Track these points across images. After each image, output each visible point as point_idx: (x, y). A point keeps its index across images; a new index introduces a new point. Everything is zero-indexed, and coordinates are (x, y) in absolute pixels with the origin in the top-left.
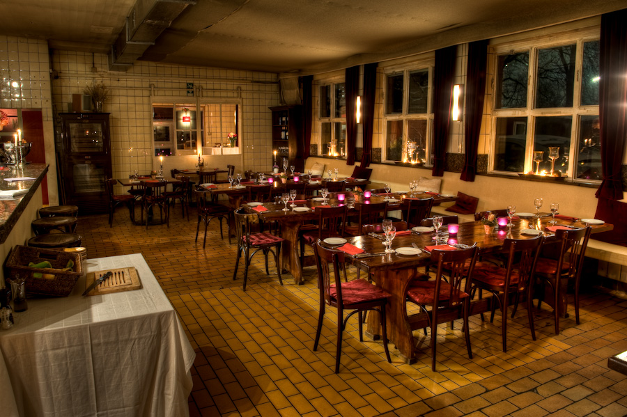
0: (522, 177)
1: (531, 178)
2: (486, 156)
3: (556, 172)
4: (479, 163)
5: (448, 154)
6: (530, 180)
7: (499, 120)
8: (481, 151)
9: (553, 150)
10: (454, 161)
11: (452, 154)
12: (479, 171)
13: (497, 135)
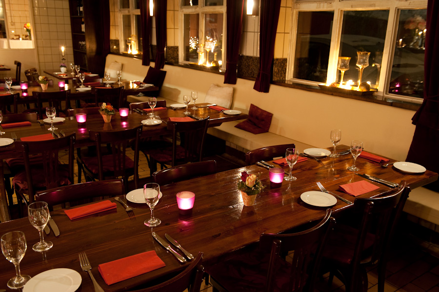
0: (323, 90)
1: (334, 92)
2: (284, 61)
3: (364, 84)
4: (275, 69)
5: (243, 56)
6: (332, 95)
7: (302, 15)
8: (278, 54)
9: (363, 55)
10: (249, 66)
11: (247, 57)
12: (275, 79)
13: (299, 34)
